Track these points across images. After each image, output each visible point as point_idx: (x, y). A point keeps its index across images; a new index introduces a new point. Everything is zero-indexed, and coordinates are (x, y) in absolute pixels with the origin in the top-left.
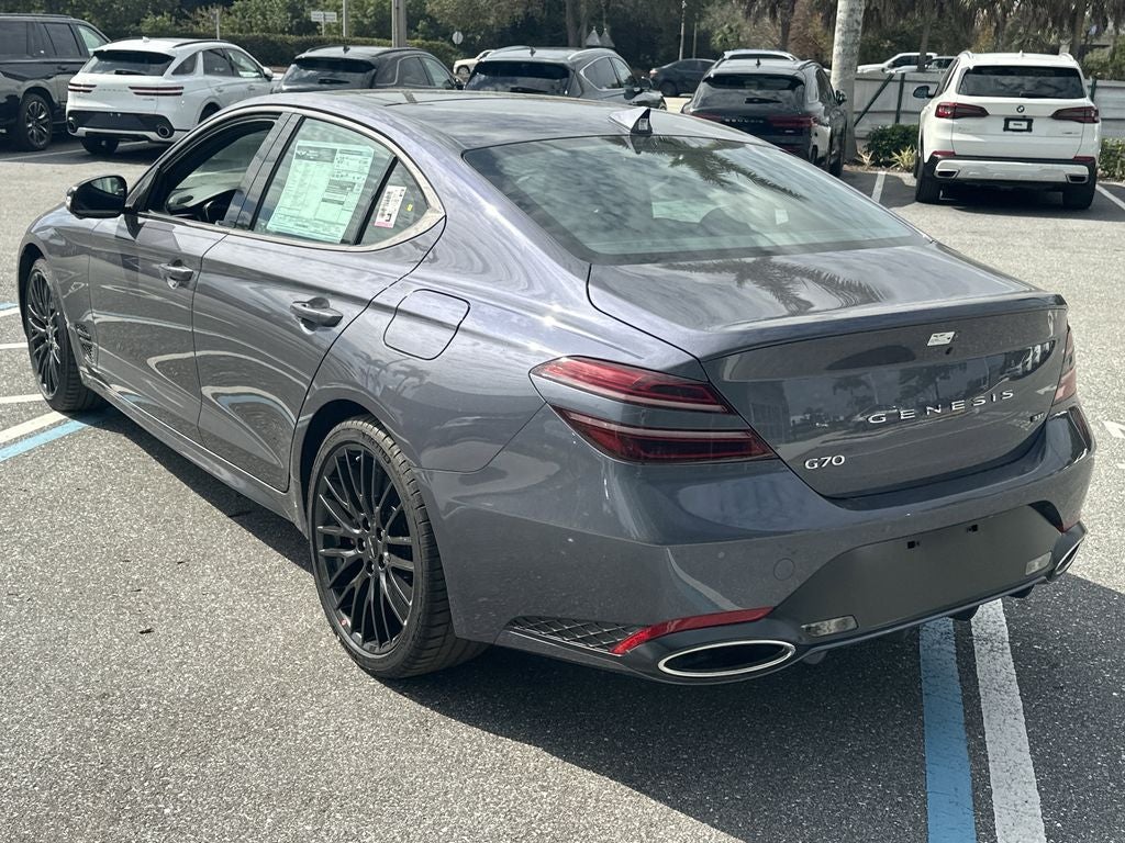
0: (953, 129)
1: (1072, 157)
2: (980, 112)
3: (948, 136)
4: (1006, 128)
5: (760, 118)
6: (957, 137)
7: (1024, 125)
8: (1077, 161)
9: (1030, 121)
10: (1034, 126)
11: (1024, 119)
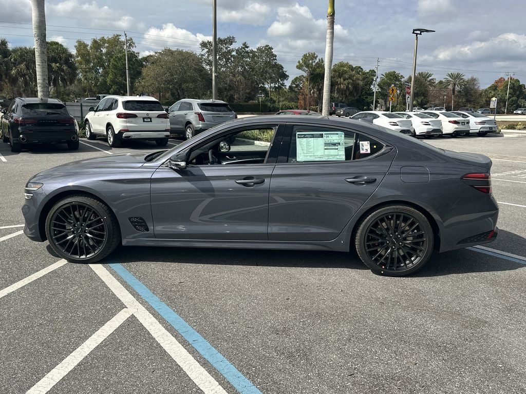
0: (126, 122)
1: (164, 129)
2: (134, 116)
3: (125, 125)
4: (144, 121)
5: (55, 120)
6: (128, 125)
7: (149, 120)
8: (166, 131)
9: (151, 119)
10: (152, 120)
11: (149, 118)
